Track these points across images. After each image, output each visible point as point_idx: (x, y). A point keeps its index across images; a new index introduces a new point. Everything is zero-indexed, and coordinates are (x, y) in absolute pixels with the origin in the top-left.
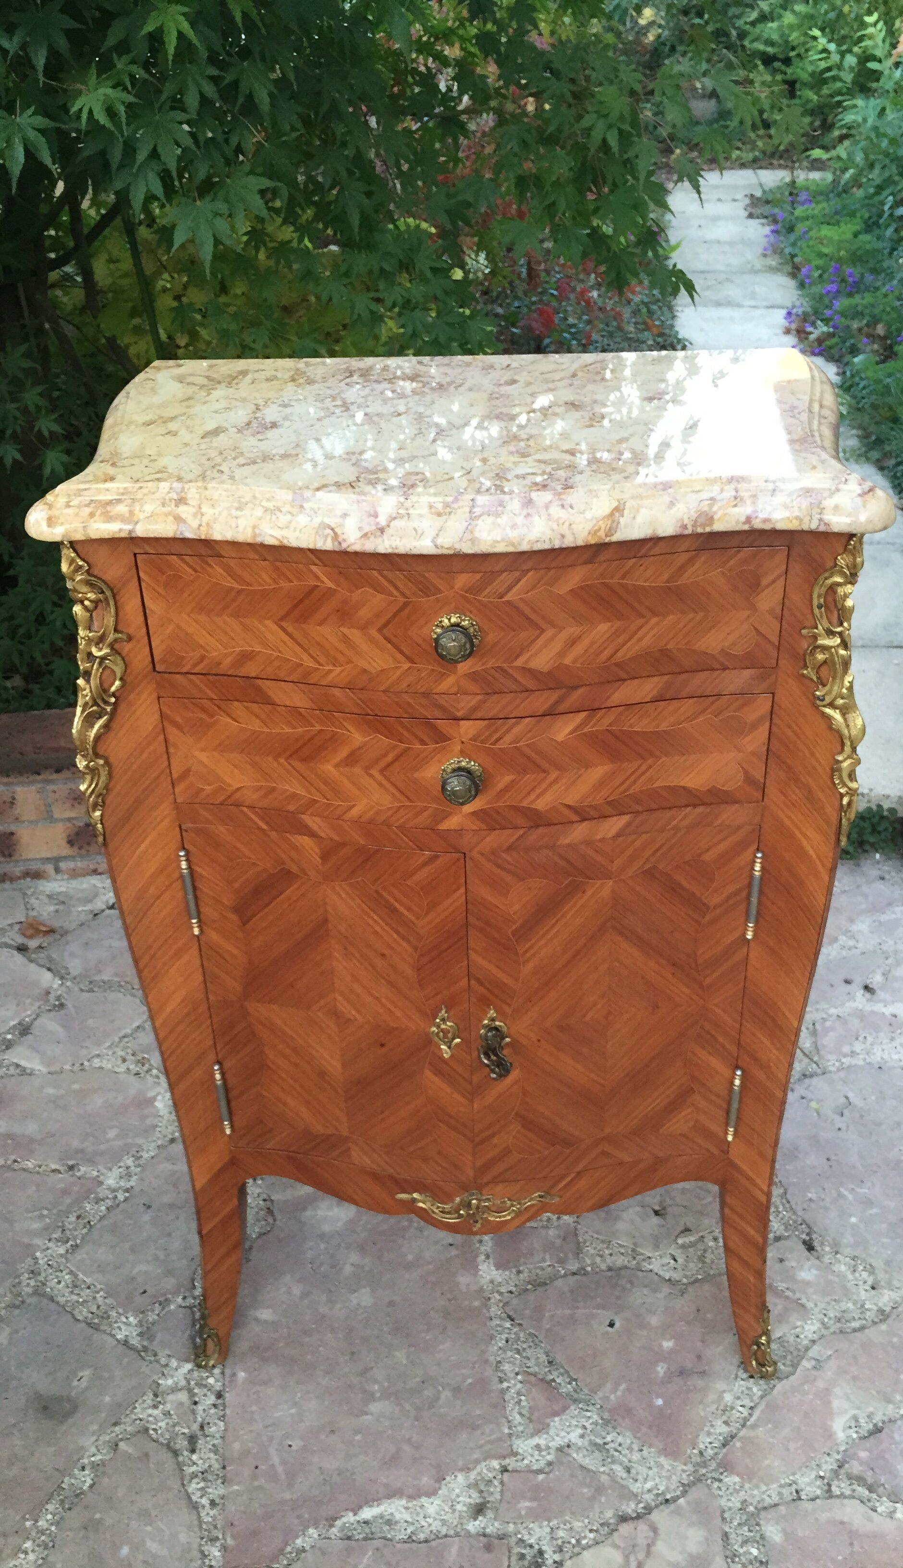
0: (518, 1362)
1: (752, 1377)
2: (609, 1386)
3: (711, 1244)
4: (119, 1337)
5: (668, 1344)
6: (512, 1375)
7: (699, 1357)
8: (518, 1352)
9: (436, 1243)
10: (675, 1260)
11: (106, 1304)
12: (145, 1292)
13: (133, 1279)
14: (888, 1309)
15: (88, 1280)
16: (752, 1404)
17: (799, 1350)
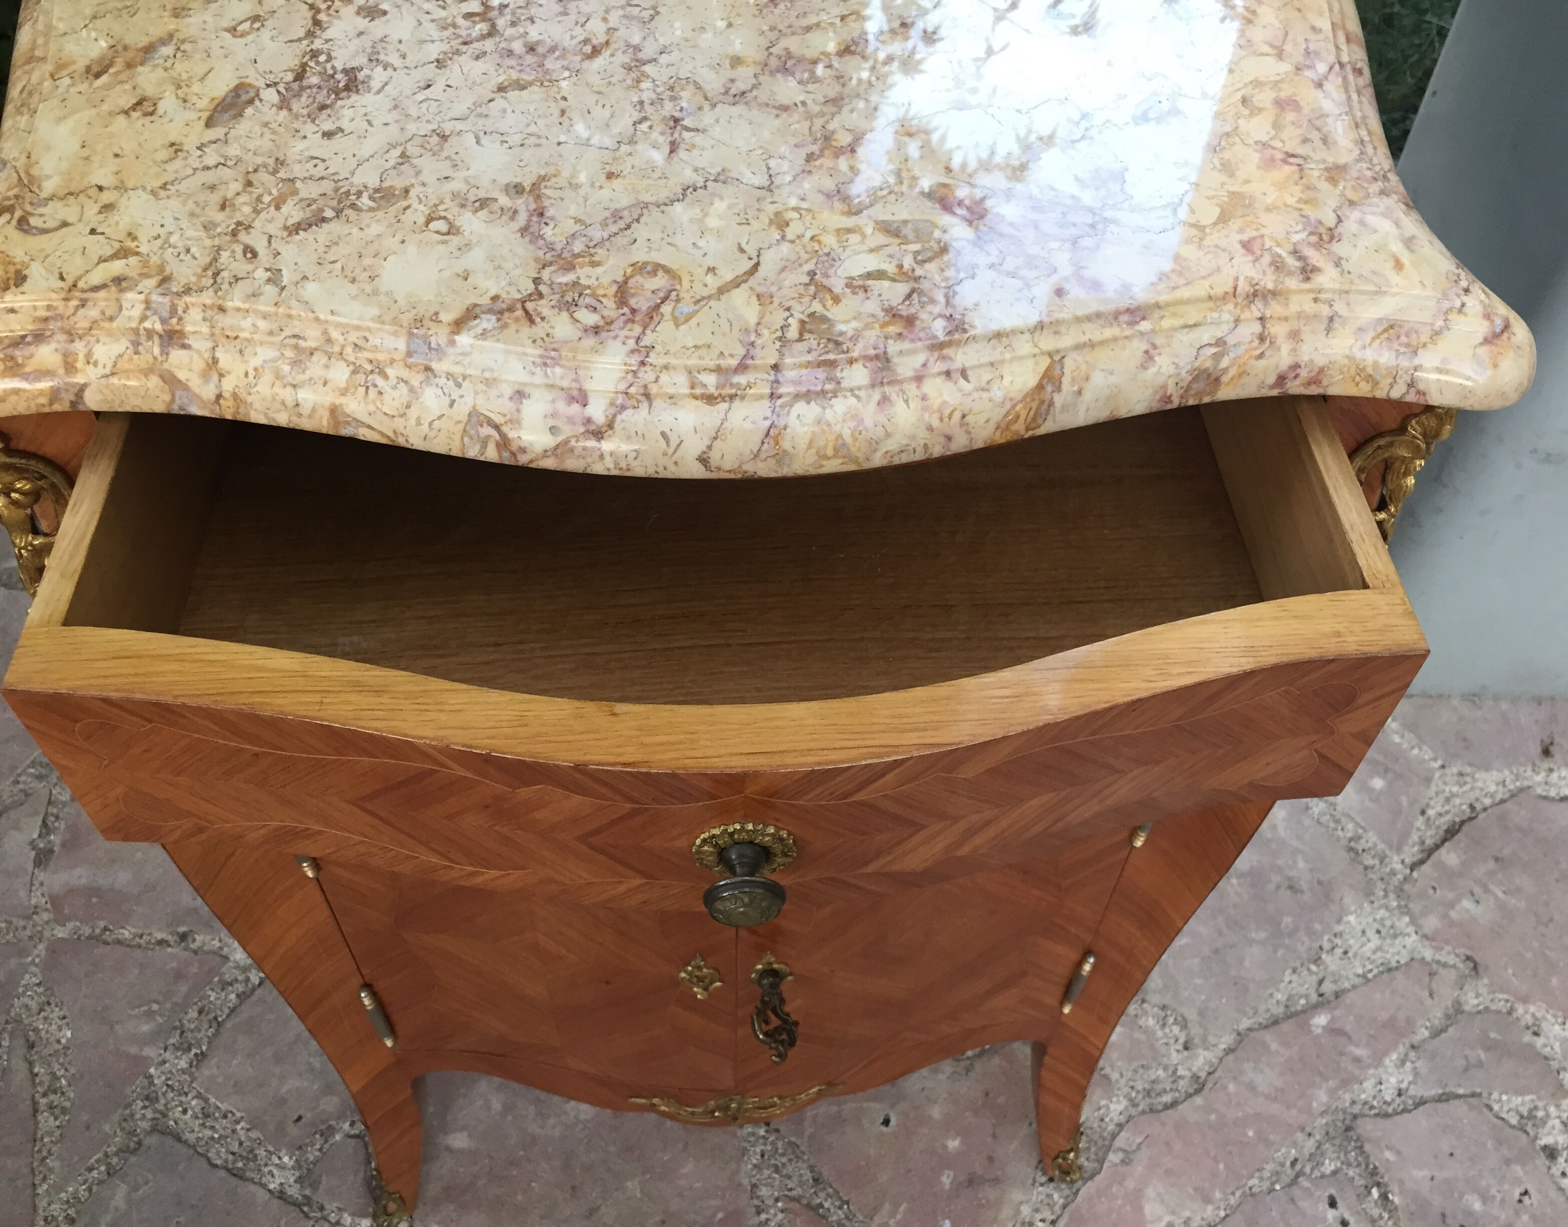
0: (777, 1183)
1: (1051, 1180)
2: (887, 1207)
4: (272, 1186)
5: (953, 1144)
6: (770, 1202)
7: (991, 1159)
8: (777, 1170)
11: (249, 1139)
12: (299, 1118)
13: (284, 1101)
14: (1203, 1075)
15: (224, 1107)
16: (1053, 1217)
17: (1104, 1139)
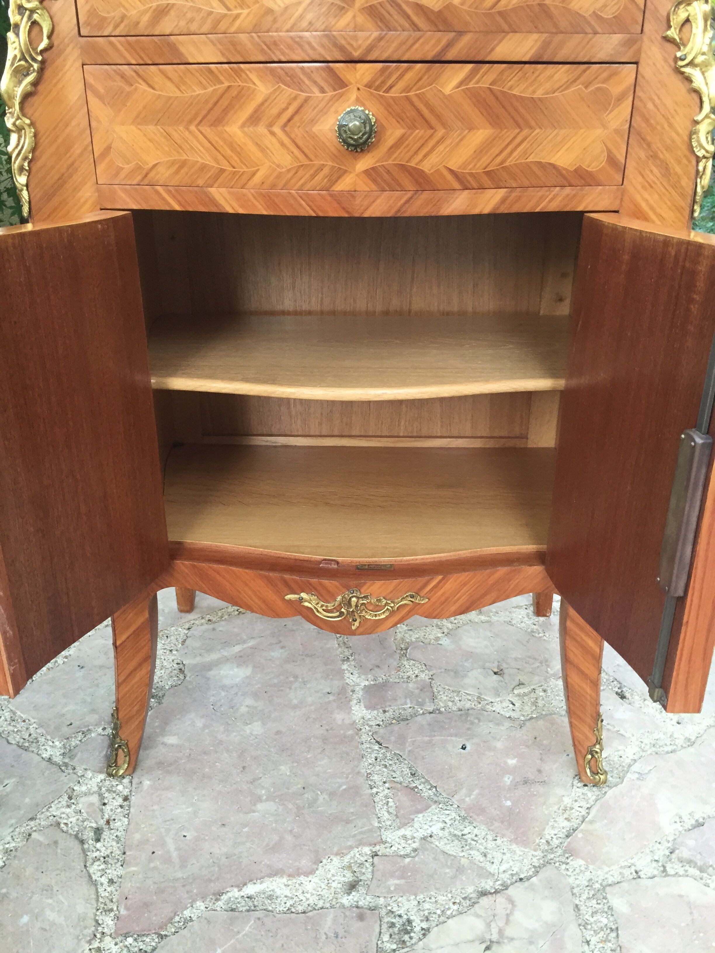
0: (385, 774)
1: (585, 785)
2: (464, 791)
3: (542, 694)
4: (44, 756)
5: (512, 762)
6: (381, 783)
7: (539, 771)
8: (386, 766)
9: (317, 692)
10: (514, 705)
11: (36, 733)
12: (71, 724)
13: (63, 715)
14: (693, 739)
15: (24, 716)
16: (589, 806)
17: (623, 767)
